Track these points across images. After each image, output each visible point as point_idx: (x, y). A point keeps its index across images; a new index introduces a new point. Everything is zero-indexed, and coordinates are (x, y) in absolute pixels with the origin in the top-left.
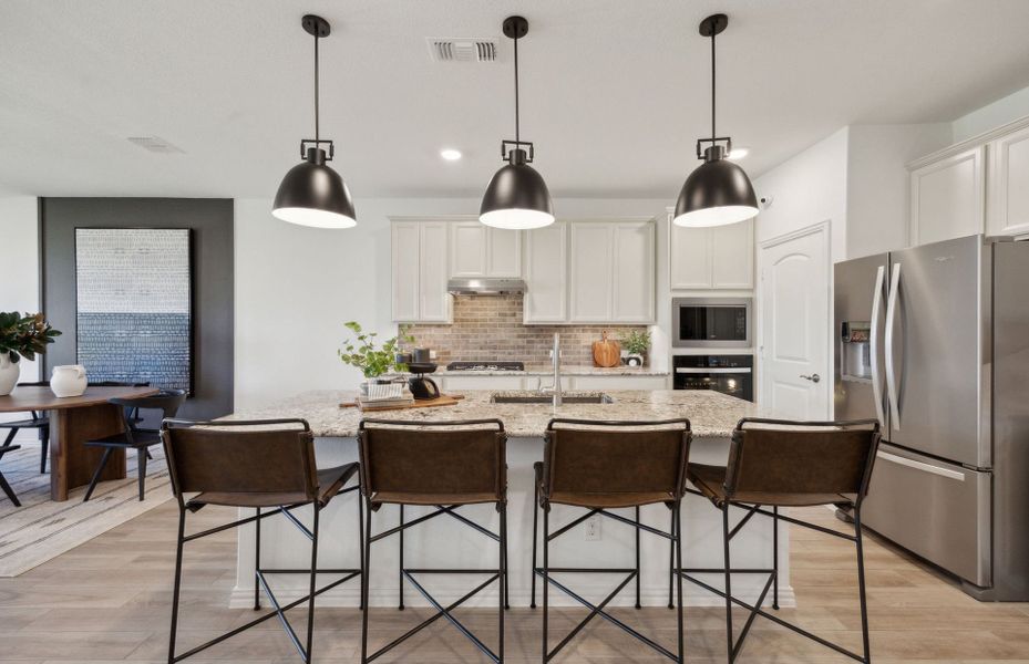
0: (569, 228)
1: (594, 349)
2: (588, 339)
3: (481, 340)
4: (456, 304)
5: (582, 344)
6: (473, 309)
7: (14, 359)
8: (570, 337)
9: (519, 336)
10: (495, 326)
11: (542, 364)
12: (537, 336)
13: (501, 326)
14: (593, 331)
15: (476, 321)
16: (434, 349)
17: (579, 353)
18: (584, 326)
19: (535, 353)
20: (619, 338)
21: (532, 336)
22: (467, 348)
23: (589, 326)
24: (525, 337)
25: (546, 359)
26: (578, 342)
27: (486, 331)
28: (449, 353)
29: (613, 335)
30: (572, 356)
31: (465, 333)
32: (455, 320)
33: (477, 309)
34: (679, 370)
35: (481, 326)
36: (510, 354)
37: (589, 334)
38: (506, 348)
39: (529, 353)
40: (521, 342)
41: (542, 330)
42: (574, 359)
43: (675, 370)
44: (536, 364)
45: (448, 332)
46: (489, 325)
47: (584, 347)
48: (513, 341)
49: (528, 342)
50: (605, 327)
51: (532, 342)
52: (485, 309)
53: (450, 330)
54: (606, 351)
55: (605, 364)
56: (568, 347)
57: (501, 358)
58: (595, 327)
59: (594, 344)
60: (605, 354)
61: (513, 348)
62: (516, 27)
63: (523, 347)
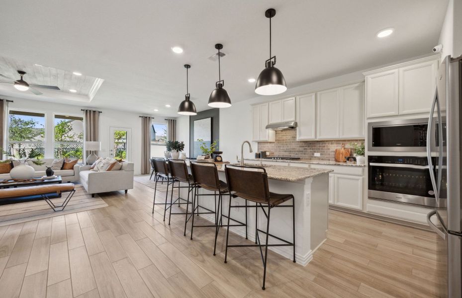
0: (316, 95)
1: (336, 152)
2: (333, 147)
3: (285, 148)
4: (276, 134)
5: (331, 150)
6: (282, 136)
7: (178, 151)
8: (324, 147)
9: (300, 147)
10: (290, 142)
11: (311, 159)
12: (308, 147)
13: (293, 142)
14: (337, 144)
15: (283, 140)
16: (268, 151)
17: (329, 154)
18: (332, 141)
19: (307, 154)
20: (352, 147)
21: (306, 146)
22: (280, 151)
23: (335, 141)
24: (303, 147)
25: (312, 157)
26: (329, 149)
27: (287, 145)
28: (273, 153)
29: (348, 146)
30: (326, 156)
31: (279, 145)
32: (276, 140)
33: (284, 136)
34: (371, 164)
35: (286, 142)
36: (296, 154)
37: (335, 145)
38: (295, 151)
39: (305, 154)
40: (301, 149)
41: (311, 144)
42: (327, 157)
43: (369, 164)
44: (308, 159)
45: (273, 145)
46: (288, 142)
47: (332, 152)
48: (298, 149)
49: (305, 149)
50: (344, 141)
51: (306, 149)
52: (287, 135)
53: (274, 144)
54: (342, 154)
55: (341, 160)
56: (324, 152)
57: (293, 156)
58: (338, 141)
59: (336, 150)
60: (341, 155)
61: (298, 151)
62: (219, 46)
63: (302, 151)
